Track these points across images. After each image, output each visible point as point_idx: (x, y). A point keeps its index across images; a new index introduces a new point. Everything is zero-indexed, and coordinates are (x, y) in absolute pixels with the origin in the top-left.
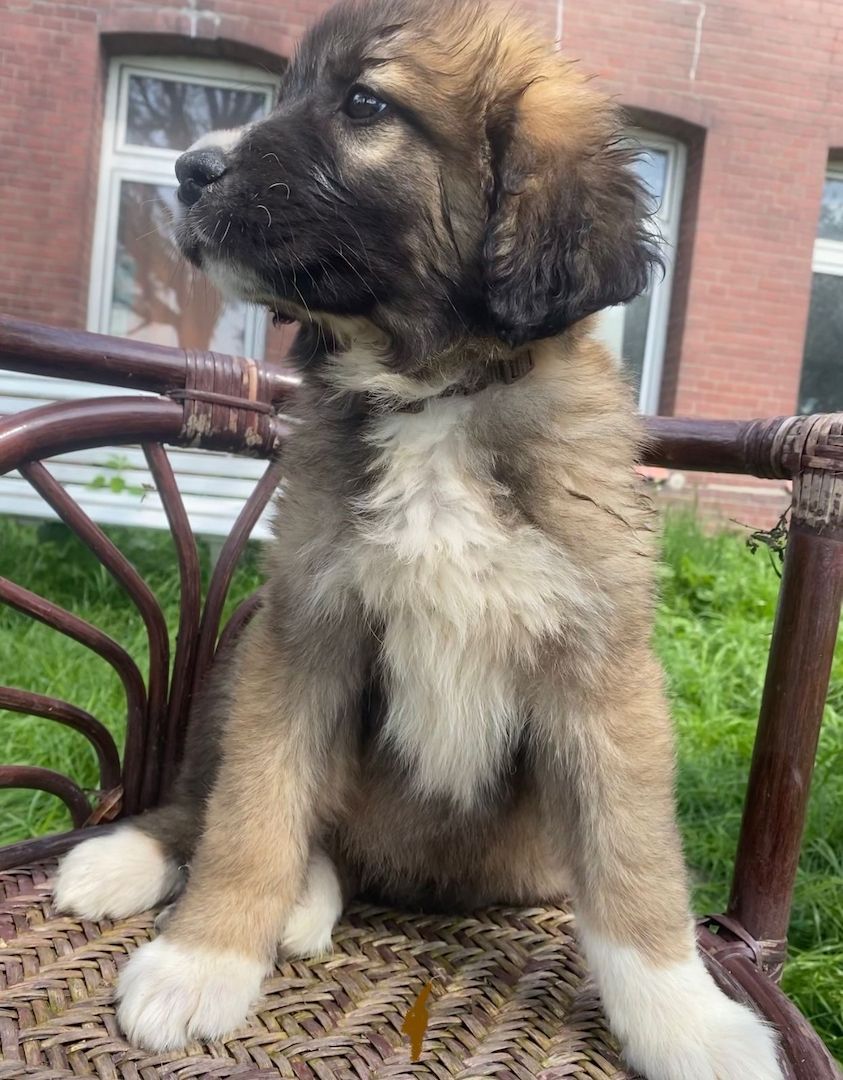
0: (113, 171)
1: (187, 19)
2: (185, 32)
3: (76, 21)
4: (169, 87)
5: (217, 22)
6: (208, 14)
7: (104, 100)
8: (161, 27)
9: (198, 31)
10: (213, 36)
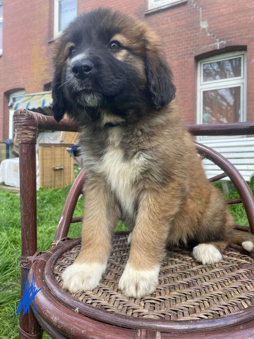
0: (201, 89)
1: (216, 45)
2: (216, 49)
3: (189, 56)
4: (219, 63)
5: (225, 43)
6: (222, 42)
7: (197, 73)
8: (210, 50)
9: (220, 47)
10: (224, 47)
